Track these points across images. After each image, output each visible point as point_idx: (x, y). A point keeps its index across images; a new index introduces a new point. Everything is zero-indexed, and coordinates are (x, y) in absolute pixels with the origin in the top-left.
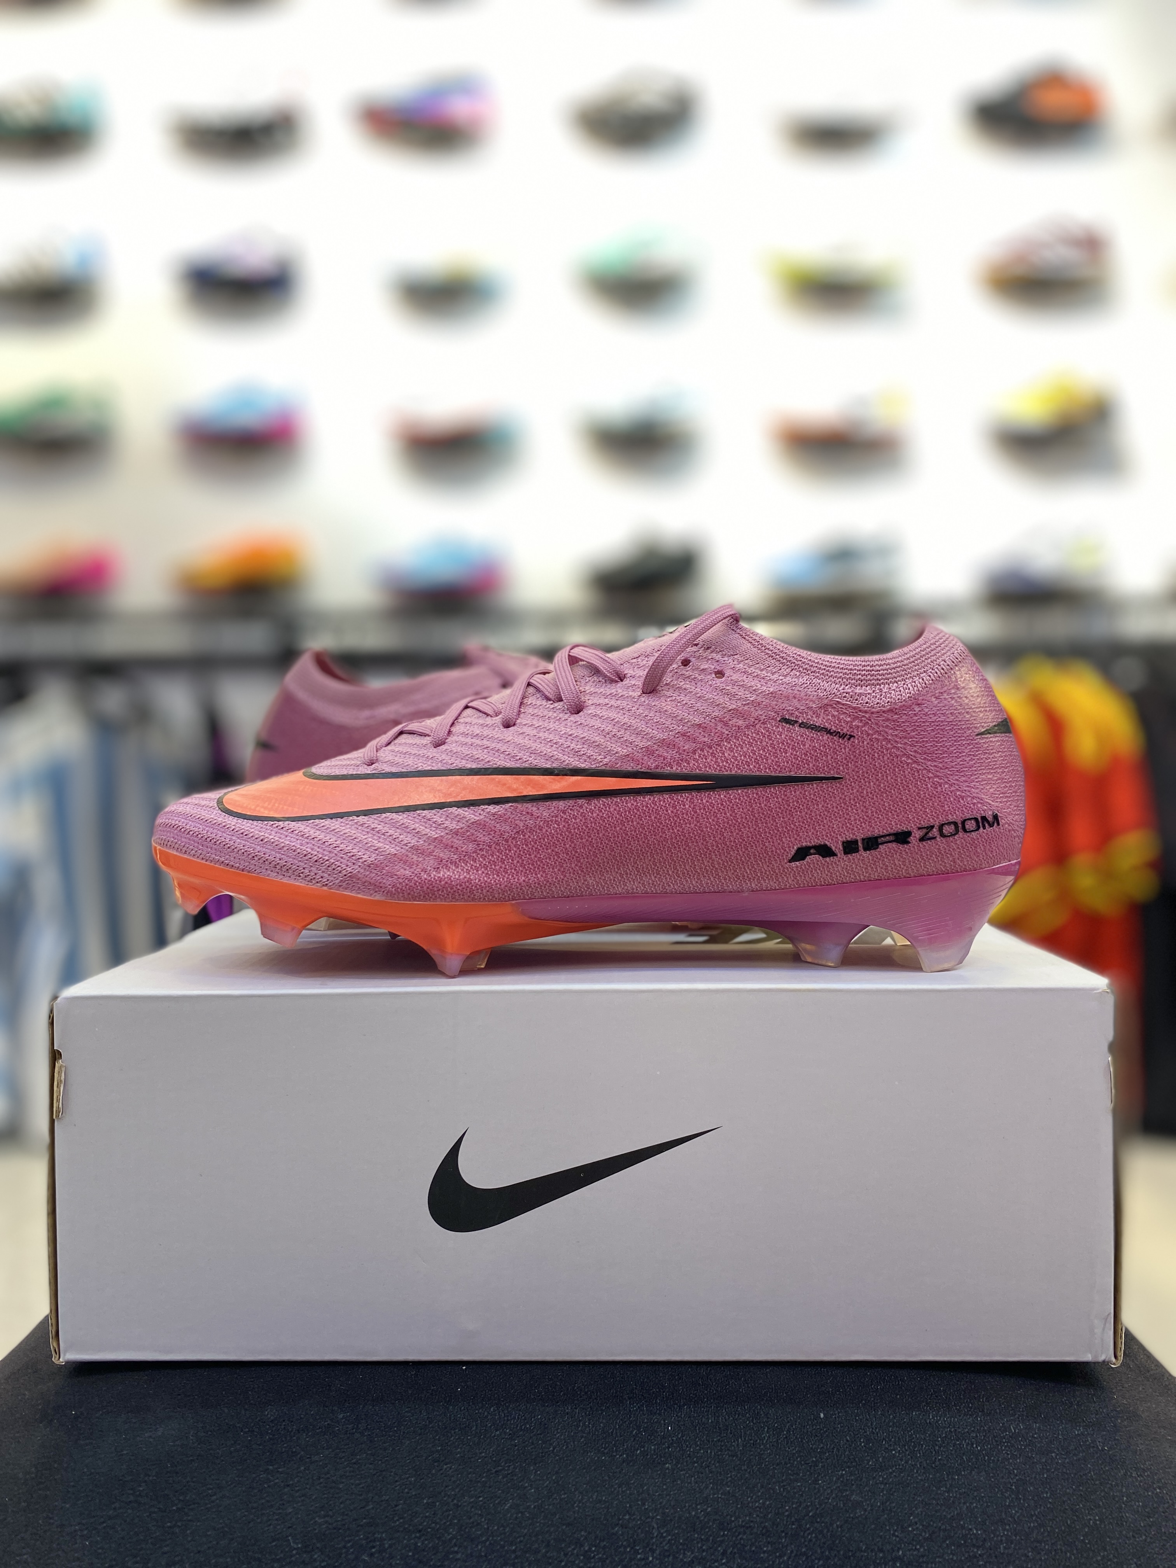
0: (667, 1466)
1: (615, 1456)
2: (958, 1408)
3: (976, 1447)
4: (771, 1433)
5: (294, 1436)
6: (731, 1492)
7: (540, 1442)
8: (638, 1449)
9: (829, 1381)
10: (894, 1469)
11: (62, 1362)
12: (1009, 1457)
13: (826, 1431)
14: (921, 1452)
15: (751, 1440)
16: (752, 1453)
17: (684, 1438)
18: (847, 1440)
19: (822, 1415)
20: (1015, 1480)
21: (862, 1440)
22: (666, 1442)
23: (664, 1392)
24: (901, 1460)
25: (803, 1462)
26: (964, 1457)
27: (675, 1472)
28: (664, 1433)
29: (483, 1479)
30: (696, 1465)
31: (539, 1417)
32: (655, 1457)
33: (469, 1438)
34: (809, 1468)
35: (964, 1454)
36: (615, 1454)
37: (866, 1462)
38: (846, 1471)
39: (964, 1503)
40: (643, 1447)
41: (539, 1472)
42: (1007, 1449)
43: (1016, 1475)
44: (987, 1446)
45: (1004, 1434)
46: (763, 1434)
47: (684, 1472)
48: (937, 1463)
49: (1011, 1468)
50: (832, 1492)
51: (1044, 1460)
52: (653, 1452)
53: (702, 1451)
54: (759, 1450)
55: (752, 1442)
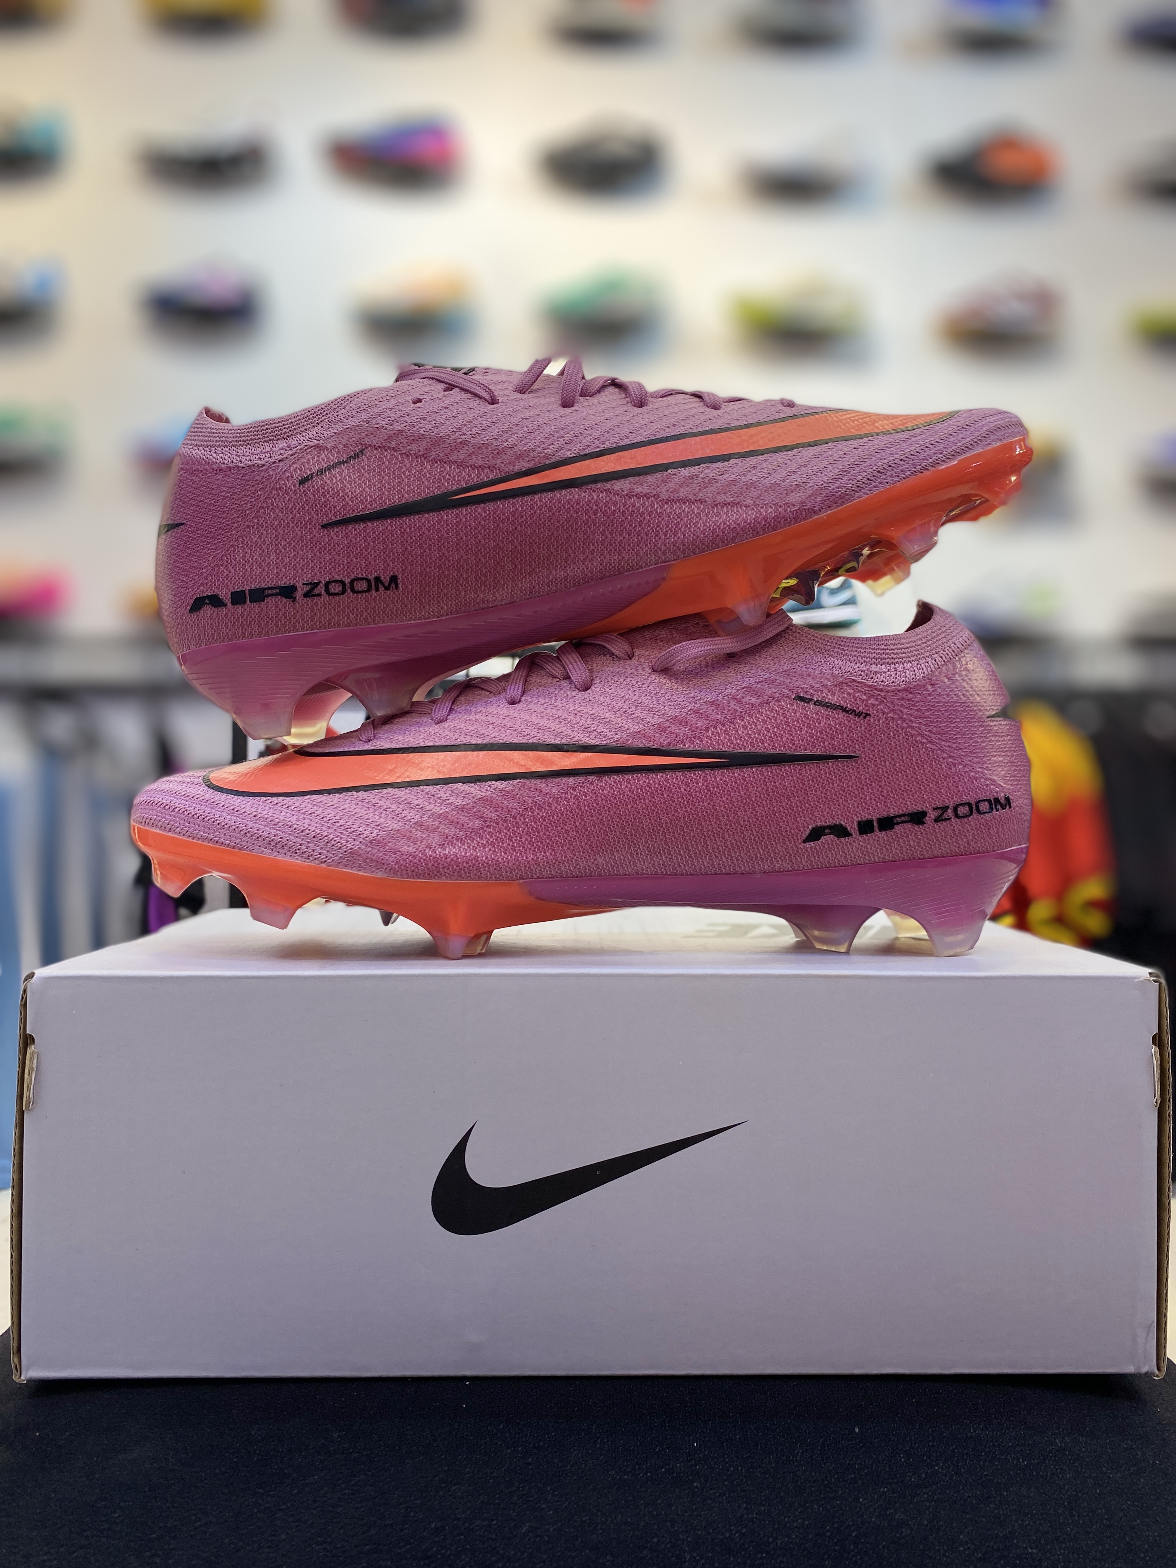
0: (695, 1484)
1: (638, 1475)
2: (999, 1421)
3: (1023, 1462)
4: (804, 1448)
5: (285, 1457)
6: (766, 1511)
7: (556, 1460)
8: (662, 1467)
9: (860, 1394)
10: (938, 1485)
11: (24, 1381)
12: (1058, 1471)
13: (862, 1446)
14: (965, 1467)
15: (784, 1456)
16: (786, 1470)
17: (712, 1455)
18: (886, 1456)
19: (857, 1430)
20: (1066, 1496)
21: (902, 1456)
22: (692, 1459)
23: (686, 1407)
24: (946, 1476)
25: (841, 1479)
26: (1011, 1473)
27: (705, 1490)
28: (689, 1450)
29: (497, 1501)
30: (726, 1483)
31: (553, 1434)
32: (681, 1475)
33: (478, 1457)
34: (848, 1486)
35: (1010, 1469)
36: (638, 1472)
37: (908, 1478)
38: (888, 1488)
39: (1017, 1521)
40: (669, 1465)
41: (556, 1493)
42: (1055, 1463)
43: (1068, 1491)
44: (1034, 1461)
45: (1051, 1448)
46: (796, 1449)
47: (715, 1491)
48: (984, 1479)
49: (1062, 1483)
50: (874, 1509)
51: (1095, 1475)
52: (679, 1470)
53: (732, 1469)
54: (793, 1467)
55: (785, 1458)
